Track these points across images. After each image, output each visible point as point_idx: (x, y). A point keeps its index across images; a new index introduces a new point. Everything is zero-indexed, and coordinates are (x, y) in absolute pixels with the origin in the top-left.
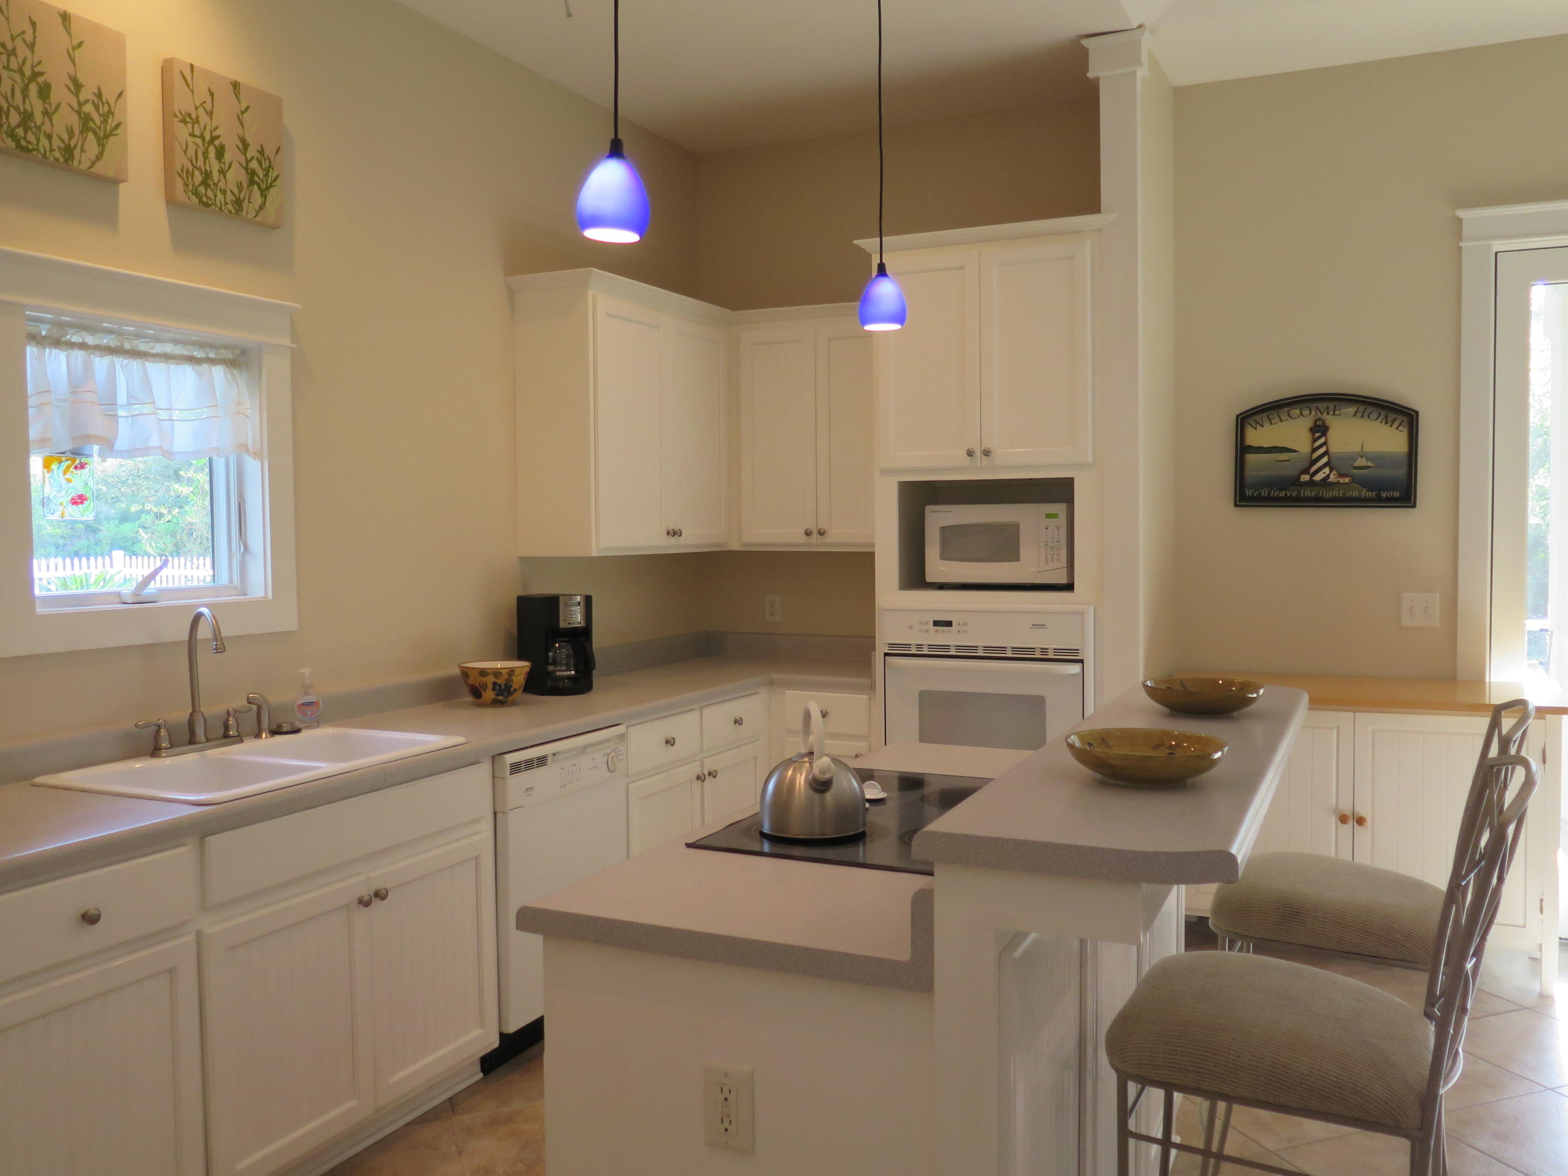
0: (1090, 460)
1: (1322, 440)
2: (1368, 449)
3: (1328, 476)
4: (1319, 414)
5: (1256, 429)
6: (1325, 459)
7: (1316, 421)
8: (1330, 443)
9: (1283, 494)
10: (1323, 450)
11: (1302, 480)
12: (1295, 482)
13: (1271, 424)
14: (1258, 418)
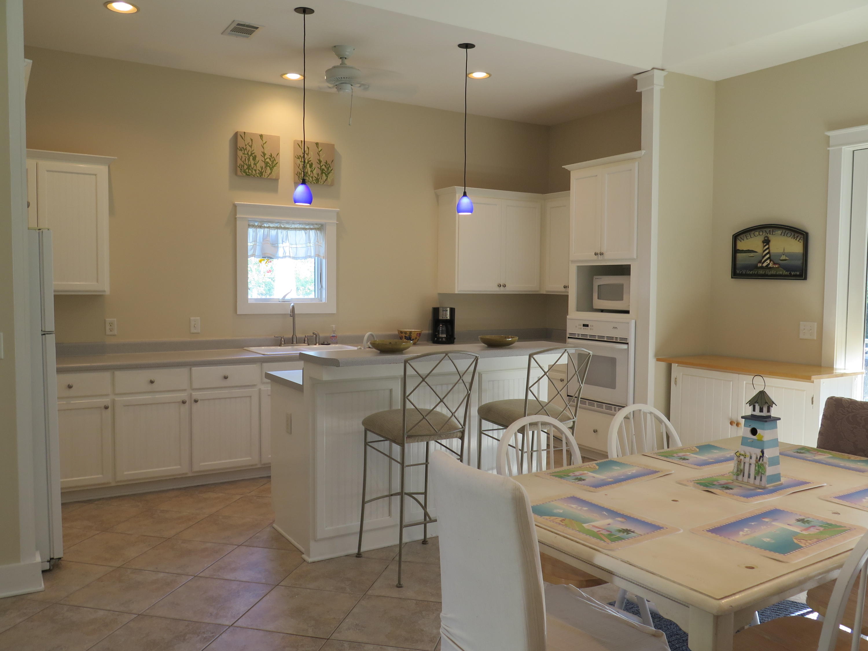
0: (635, 257)
1: (767, 247)
2: (786, 251)
3: (769, 264)
4: (766, 234)
5: (741, 241)
6: (768, 256)
7: (765, 237)
8: (771, 248)
9: (751, 273)
10: (767, 251)
11: (758, 266)
12: (756, 267)
13: (747, 239)
14: (742, 236)
